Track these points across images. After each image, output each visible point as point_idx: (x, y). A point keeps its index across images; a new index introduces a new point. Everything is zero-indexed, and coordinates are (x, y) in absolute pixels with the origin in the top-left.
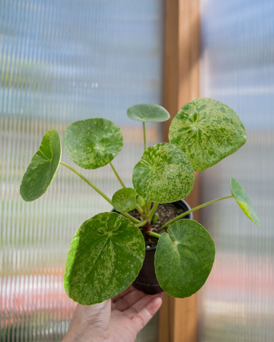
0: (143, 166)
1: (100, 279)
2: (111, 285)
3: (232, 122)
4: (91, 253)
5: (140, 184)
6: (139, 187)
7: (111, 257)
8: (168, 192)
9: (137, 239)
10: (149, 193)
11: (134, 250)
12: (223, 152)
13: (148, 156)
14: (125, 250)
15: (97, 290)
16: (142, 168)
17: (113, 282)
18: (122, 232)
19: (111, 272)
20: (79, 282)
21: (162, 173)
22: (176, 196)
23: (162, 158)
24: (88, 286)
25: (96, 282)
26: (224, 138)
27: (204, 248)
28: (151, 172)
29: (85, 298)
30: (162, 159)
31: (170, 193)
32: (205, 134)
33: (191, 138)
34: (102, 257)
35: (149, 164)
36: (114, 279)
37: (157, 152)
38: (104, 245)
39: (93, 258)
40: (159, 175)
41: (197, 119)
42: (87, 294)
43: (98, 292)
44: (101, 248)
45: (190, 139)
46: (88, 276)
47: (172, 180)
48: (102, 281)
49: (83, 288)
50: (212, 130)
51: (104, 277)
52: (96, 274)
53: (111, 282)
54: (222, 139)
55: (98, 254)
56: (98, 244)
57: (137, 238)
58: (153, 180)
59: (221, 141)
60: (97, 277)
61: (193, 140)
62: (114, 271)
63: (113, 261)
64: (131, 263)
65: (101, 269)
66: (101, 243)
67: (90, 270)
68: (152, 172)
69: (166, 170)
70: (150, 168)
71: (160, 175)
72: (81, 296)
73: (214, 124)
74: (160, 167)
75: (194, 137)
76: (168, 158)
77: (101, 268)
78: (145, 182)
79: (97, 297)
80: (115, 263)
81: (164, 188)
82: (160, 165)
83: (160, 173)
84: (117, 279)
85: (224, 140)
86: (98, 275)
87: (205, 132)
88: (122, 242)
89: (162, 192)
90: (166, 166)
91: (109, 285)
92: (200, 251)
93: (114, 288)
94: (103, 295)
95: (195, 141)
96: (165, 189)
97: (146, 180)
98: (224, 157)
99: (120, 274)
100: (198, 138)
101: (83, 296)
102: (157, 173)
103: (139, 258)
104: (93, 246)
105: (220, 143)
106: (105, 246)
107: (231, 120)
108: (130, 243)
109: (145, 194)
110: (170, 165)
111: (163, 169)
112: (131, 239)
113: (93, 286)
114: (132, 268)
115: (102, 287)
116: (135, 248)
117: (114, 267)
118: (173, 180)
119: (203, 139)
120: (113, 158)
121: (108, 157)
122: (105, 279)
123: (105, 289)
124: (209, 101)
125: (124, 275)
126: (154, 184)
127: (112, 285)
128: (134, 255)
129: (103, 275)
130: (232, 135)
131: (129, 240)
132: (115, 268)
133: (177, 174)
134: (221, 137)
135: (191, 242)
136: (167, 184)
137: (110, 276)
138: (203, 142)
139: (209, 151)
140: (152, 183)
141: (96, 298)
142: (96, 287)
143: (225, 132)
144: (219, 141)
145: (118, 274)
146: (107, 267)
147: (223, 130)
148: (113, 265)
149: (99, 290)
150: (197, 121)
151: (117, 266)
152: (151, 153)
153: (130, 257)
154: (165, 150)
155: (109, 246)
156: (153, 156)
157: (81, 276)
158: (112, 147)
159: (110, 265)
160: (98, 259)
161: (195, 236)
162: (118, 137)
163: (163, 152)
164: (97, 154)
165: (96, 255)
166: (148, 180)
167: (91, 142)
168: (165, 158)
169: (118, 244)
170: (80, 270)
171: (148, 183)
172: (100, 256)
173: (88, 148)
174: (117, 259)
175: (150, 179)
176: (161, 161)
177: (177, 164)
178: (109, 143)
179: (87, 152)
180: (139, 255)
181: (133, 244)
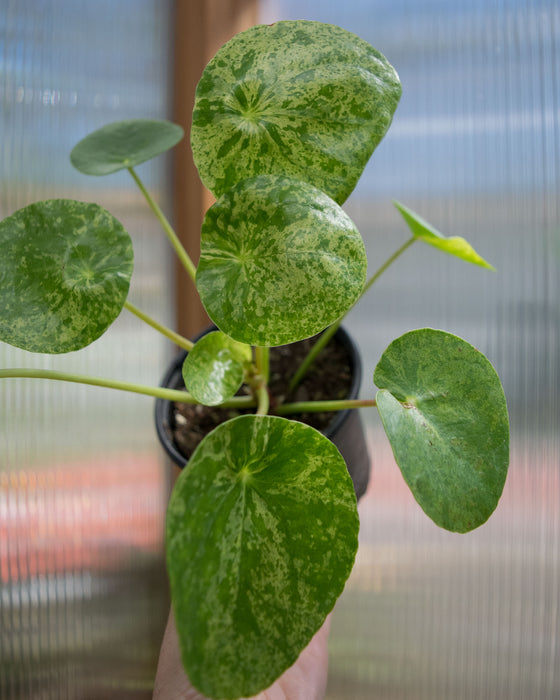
0: (217, 266)
1: (266, 603)
2: (298, 605)
3: (341, 59)
4: (218, 552)
5: (233, 314)
6: (234, 323)
7: (270, 533)
8: (317, 299)
9: (319, 458)
10: (270, 327)
11: (321, 489)
12: (358, 148)
13: (216, 235)
14: (299, 499)
15: (272, 637)
16: (215, 271)
17: (301, 592)
18: (274, 456)
19: (286, 570)
20: (222, 646)
21: (276, 260)
22: (340, 299)
23: (255, 221)
24: (248, 639)
25: (261, 618)
26: (342, 110)
27: (473, 381)
28: (243, 270)
29: (253, 676)
30: (256, 226)
31: (322, 299)
32: (289, 128)
33: (258, 155)
34: (249, 546)
35: (227, 253)
36: (301, 584)
37: (236, 211)
38: (242, 512)
39: (230, 563)
40: (271, 269)
41: (249, 99)
42: (254, 662)
43: (276, 642)
44: (237, 527)
45: (257, 162)
46: (236, 616)
47: (310, 263)
48: (275, 606)
49: (237, 654)
50: (299, 107)
51: (274, 594)
52: (251, 598)
53: (295, 598)
54: (337, 115)
55: (238, 545)
56: (227, 521)
57: (318, 454)
58: (261, 288)
59: (338, 120)
60: (258, 605)
61: (265, 160)
62: (291, 566)
63: (279, 541)
64: (325, 526)
65: (260, 579)
66: (233, 512)
67: (235, 598)
68: (247, 270)
69: (282, 247)
70: (236, 261)
71: (273, 266)
72: (241, 677)
73: (298, 90)
74: (261, 247)
75: (265, 149)
76: (271, 214)
77: (259, 574)
78: (245, 302)
79: (282, 654)
80: (287, 541)
81: (301, 294)
82: (260, 241)
83: (272, 263)
84: (308, 581)
85: (345, 113)
86: (258, 597)
87: (287, 122)
88: (284, 481)
89: (301, 306)
90: (278, 236)
91: (294, 607)
92: (468, 392)
93: (310, 607)
94: (291, 639)
95: (273, 160)
96: (304, 297)
97: (244, 297)
98: (368, 156)
99: (311, 565)
100: (276, 148)
101: (247, 674)
102: (260, 265)
103: (343, 502)
104: (219, 531)
105: (339, 128)
106: (246, 514)
107: (337, 53)
108: (303, 476)
109: (261, 334)
110: (287, 229)
111: (275, 250)
112: (304, 462)
113: (258, 633)
114: (333, 538)
115: (280, 620)
116: (321, 481)
117: (287, 556)
118: (316, 264)
119: (291, 141)
120: (128, 285)
121: (115, 289)
122: (277, 597)
123: (289, 622)
124: (257, 35)
125: (321, 563)
126: (270, 298)
127: (302, 602)
128: (325, 503)
129: (269, 589)
130: (357, 92)
131: (298, 470)
132: (292, 556)
133: (317, 243)
134: (332, 110)
135: (442, 383)
136: (304, 281)
137: (288, 583)
138: (294, 150)
139: (322, 165)
140: (264, 298)
141: (279, 656)
142: (267, 632)
143: (338, 94)
144: (334, 125)
145: (304, 567)
146: (271, 566)
147: (327, 91)
148: (283, 550)
149: (277, 634)
150: (249, 105)
151: (292, 550)
152: (220, 224)
153: (318, 509)
154: (252, 198)
155: (253, 508)
156: (230, 229)
157: (221, 625)
158: (107, 257)
159: (275, 555)
160: (242, 557)
161: (442, 363)
162: (107, 227)
163: (250, 207)
164: (83, 295)
165: (233, 550)
166: (250, 294)
167: (46, 277)
168: (262, 218)
169: (273, 492)
170: (209, 615)
171: (254, 304)
172: (244, 548)
173: (49, 296)
174: (287, 532)
175: (253, 290)
176: (257, 231)
177: (301, 218)
178: (93, 255)
179: (53, 306)
180: (340, 496)
181: (314, 475)
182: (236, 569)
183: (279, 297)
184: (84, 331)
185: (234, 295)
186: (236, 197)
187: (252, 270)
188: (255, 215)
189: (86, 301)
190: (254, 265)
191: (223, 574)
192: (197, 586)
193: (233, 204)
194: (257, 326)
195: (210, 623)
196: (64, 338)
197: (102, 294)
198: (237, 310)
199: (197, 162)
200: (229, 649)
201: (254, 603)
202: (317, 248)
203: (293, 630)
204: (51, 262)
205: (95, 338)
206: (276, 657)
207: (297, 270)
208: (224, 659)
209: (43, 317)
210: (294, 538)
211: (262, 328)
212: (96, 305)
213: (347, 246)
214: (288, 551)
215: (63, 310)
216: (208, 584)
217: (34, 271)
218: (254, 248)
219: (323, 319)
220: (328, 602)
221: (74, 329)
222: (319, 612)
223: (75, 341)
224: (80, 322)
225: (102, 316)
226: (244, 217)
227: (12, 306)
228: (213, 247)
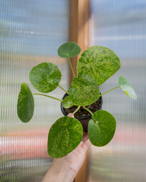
4: (58, 136)
6: (73, 99)
7: (67, 135)
8: (88, 100)
9: (78, 125)
11: (78, 130)
16: (73, 88)
17: (70, 145)
20: (55, 150)
21: (83, 92)
22: (92, 101)
24: (59, 150)
25: (63, 147)
29: (59, 155)
34: (63, 136)
35: (76, 85)
39: (59, 138)
42: (60, 153)
43: (64, 151)
44: (62, 133)
46: (58, 146)
48: (65, 146)
49: (57, 152)
50: (98, 66)
52: (62, 144)
53: (69, 146)
55: (61, 135)
56: (60, 131)
62: (70, 141)
63: (69, 136)
64: (77, 136)
65: (64, 141)
66: (62, 130)
67: (59, 143)
69: (84, 89)
73: (99, 63)
76: (85, 83)
77: (64, 140)
80: (70, 137)
84: (72, 144)
88: (72, 127)
89: (85, 101)
90: (84, 87)
94: (67, 152)
96: (86, 99)
104: (58, 133)
106: (64, 131)
110: (86, 87)
112: (76, 125)
113: (61, 149)
114: (78, 138)
115: (66, 148)
118: (89, 95)
119: (94, 71)
125: (75, 142)
127: (70, 147)
128: (78, 132)
129: (65, 143)
131: (74, 126)
132: (70, 139)
133: (91, 91)
135: (104, 121)
136: (86, 97)
137: (69, 143)
140: (79, 97)
141: (64, 154)
142: (63, 149)
145: (72, 141)
146: (66, 140)
148: (69, 138)
149: (64, 150)
151: (71, 138)
153: (76, 133)
154: (82, 78)
155: (65, 130)
156: (77, 82)
157: (55, 147)
158: (56, 78)
159: (67, 138)
160: (62, 137)
161: (105, 117)
162: (58, 72)
163: (82, 80)
164: (50, 85)
165: (60, 136)
166: (77, 95)
167: (45, 78)
168: (83, 82)
169: (70, 128)
170: (54, 145)
171: (77, 97)
172: (62, 136)
173: (44, 82)
174: (70, 135)
175: (78, 95)
176: (82, 84)
177: (89, 86)
178: (54, 76)
179: (45, 84)
180: (81, 132)
181: (77, 127)
182: (60, 139)
183: (81, 98)
184: (48, 90)
185: (75, 94)
186: (80, 77)
187: (79, 91)
188: (82, 82)
189: (50, 86)
190: (79, 90)
191: (58, 139)
192: (53, 140)
193: (79, 78)
194: (76, 101)
195: (54, 146)
196: (45, 90)
197: (53, 85)
198: (74, 97)
199: (77, 68)
200: (56, 150)
201: (62, 145)
202: (90, 92)
203: (67, 150)
204: (46, 76)
205: (50, 92)
206: (63, 154)
207: (85, 95)
208: (54, 152)
209: (42, 85)
210: (71, 136)
211: (77, 102)
212: (52, 87)
213: (96, 92)
214: (70, 138)
215: (46, 86)
216: (54, 140)
217: (43, 76)
218: (80, 87)
219: (88, 104)
220: (74, 148)
221: (47, 89)
222: (72, 149)
223: (46, 91)
224: (48, 89)
225: (52, 89)
226: (80, 81)
227: (38, 82)
228: (74, 83)
